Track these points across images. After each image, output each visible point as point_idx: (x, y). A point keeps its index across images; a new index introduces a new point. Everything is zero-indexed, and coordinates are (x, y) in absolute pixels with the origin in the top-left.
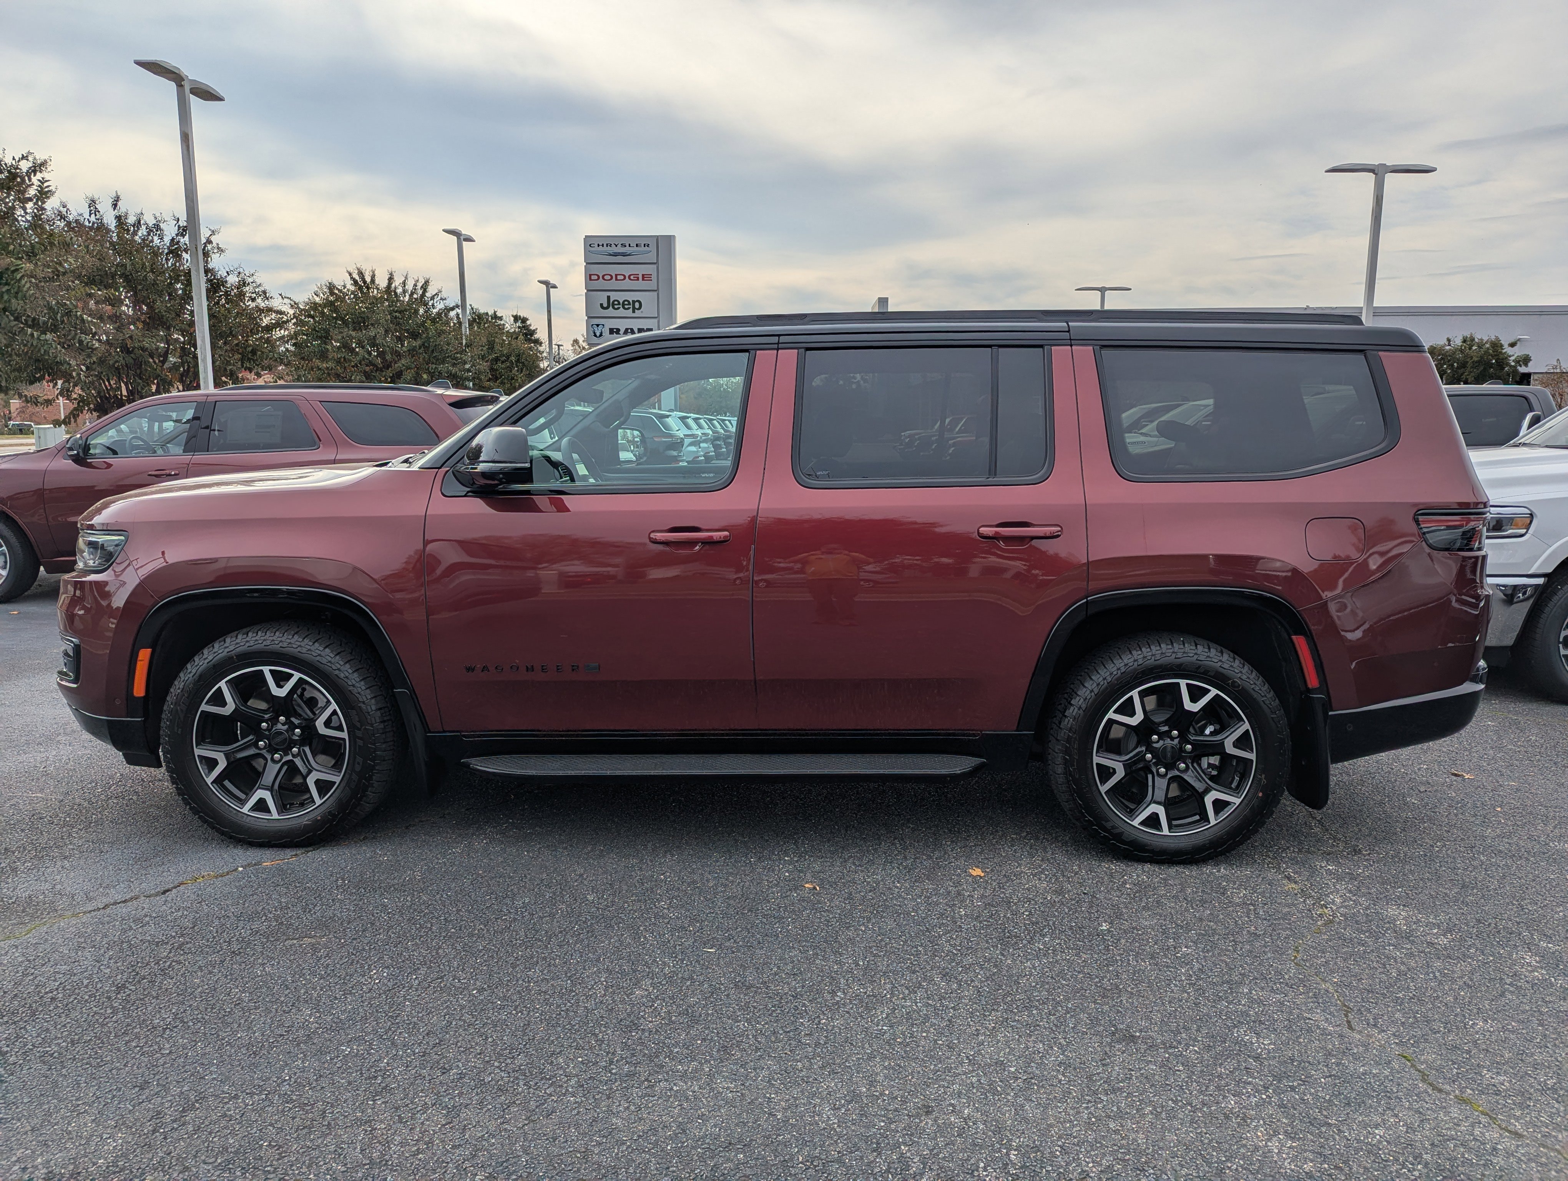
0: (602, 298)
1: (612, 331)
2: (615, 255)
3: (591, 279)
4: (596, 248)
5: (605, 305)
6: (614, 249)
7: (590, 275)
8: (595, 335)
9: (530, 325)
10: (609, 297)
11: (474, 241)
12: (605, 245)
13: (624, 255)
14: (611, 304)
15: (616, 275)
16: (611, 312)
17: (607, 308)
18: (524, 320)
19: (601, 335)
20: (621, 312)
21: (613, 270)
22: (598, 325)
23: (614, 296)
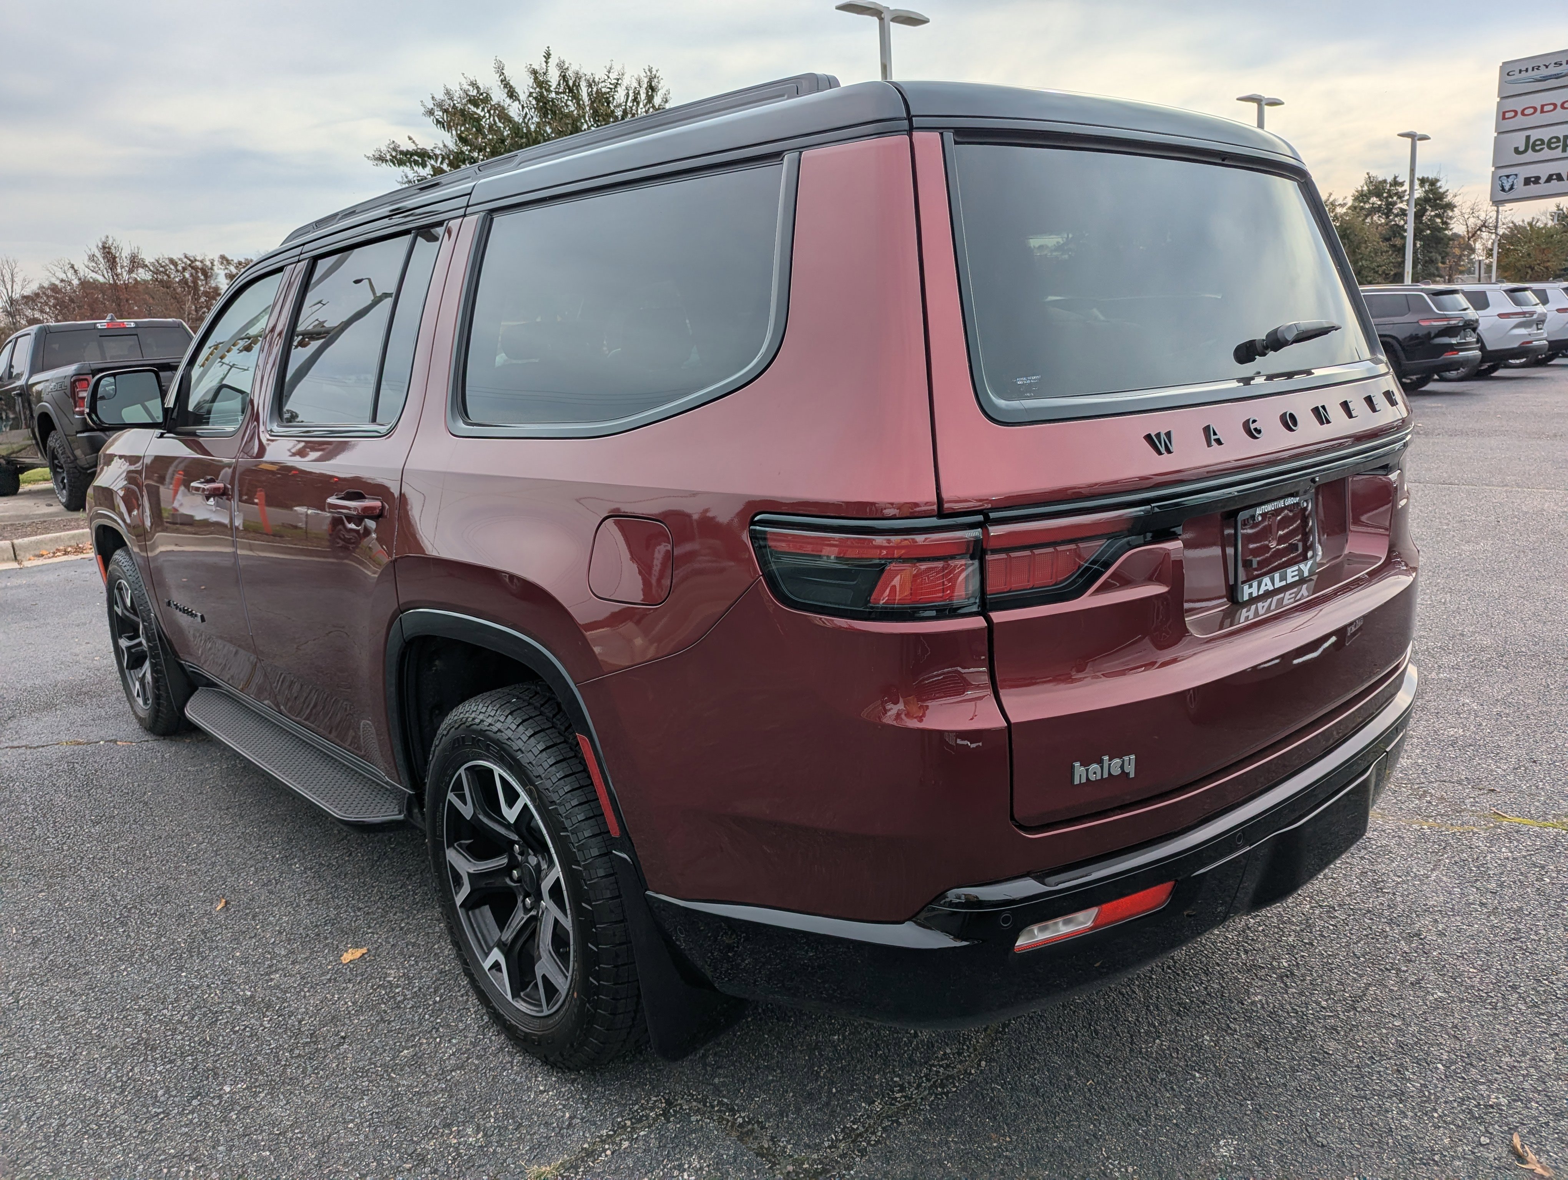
0: (1519, 140)
1: (1527, 181)
2: (1545, 79)
3: (1504, 118)
4: (1517, 76)
5: (1522, 149)
6: (1544, 72)
7: (1504, 113)
8: (1503, 190)
9: (1440, 187)
10: (1528, 138)
11: (1282, 103)
12: (1530, 69)
13: (1557, 77)
14: (1532, 145)
15: (1543, 106)
16: (1530, 156)
17: (1526, 151)
18: (1433, 183)
19: (1511, 188)
20: (1546, 153)
21: (1537, 100)
22: (1508, 176)
23: (1535, 135)
